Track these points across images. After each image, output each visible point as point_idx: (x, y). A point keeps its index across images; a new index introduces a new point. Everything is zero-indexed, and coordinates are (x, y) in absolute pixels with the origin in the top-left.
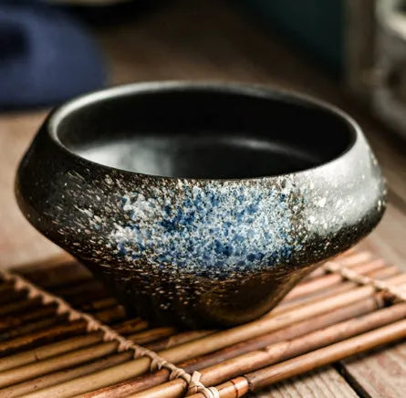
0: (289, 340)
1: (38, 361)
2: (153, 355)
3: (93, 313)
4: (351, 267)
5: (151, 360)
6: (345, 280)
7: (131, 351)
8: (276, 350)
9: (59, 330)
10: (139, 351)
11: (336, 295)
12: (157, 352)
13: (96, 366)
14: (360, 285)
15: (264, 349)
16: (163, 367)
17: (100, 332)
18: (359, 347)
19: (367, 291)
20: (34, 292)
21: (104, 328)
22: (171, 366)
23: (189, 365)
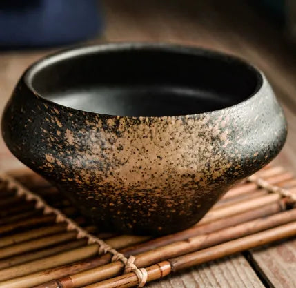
0: (208, 234)
2: (101, 242)
3: (62, 209)
4: (265, 179)
5: (100, 246)
6: (260, 188)
7: (86, 239)
8: (196, 241)
9: (34, 221)
10: (92, 239)
11: (250, 199)
12: (105, 240)
13: (58, 249)
14: (270, 192)
15: (187, 240)
16: (108, 252)
17: (65, 224)
18: (261, 241)
19: (275, 197)
20: (21, 191)
21: (68, 220)
22: (114, 252)
23: (128, 251)
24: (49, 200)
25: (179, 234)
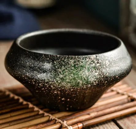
0: (98, 111)
1: (11, 117)
2: (50, 115)
3: (31, 102)
4: (120, 89)
5: (50, 117)
6: (118, 93)
7: (43, 114)
8: (93, 115)
9: (19, 107)
10: (46, 114)
12: (52, 114)
13: (31, 118)
14: (123, 95)
15: (89, 114)
16: (54, 119)
17: (33, 108)
18: (121, 114)
19: (125, 97)
20: (12, 95)
21: (35, 107)
22: (57, 119)
23: (63, 119)
24: (25, 99)
25: (85, 111)
